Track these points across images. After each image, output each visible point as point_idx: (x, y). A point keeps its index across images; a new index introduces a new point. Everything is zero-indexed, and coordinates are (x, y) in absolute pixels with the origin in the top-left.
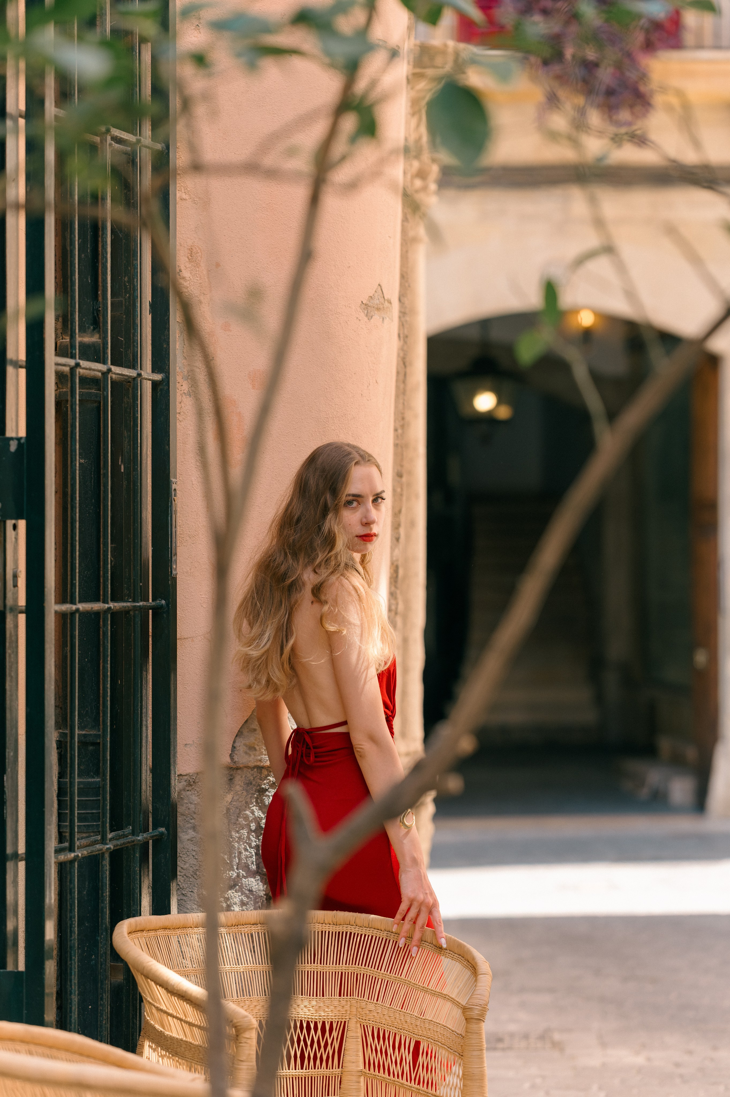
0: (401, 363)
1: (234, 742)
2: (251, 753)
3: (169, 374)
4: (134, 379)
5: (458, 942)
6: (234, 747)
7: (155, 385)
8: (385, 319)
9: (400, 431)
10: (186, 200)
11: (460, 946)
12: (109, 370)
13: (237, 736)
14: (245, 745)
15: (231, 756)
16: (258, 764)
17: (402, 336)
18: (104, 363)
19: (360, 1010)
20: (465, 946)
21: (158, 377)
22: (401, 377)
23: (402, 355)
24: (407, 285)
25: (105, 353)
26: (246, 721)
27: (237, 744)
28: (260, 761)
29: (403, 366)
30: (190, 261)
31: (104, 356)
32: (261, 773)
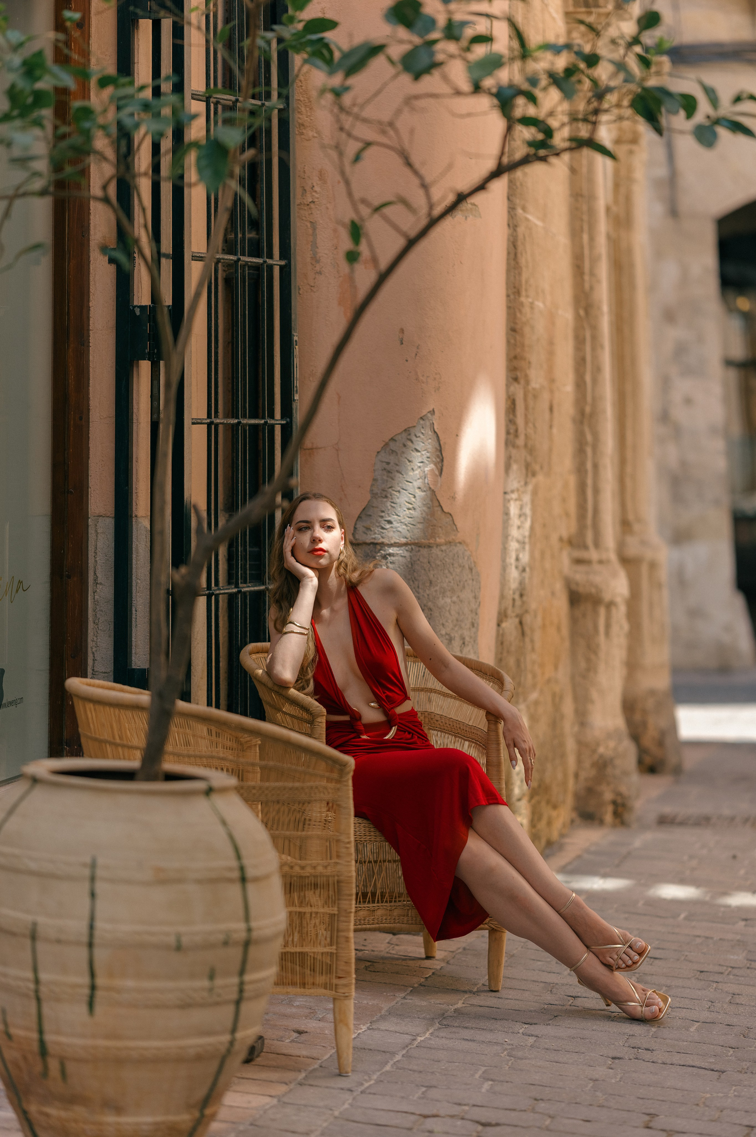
0: (511, 246)
1: (356, 524)
2: (368, 533)
3: (290, 260)
4: (262, 264)
5: (497, 670)
6: (355, 528)
7: (282, 268)
8: (468, 218)
9: (512, 297)
10: (316, 137)
11: (498, 673)
12: (239, 259)
13: (357, 520)
14: (364, 527)
15: (353, 534)
16: (373, 541)
17: (511, 225)
18: (236, 254)
19: (431, 720)
20: (500, 672)
21: (283, 263)
22: (512, 256)
23: (512, 239)
24: (514, 187)
25: (236, 248)
26: (364, 509)
27: (357, 526)
28: (375, 539)
29: (513, 248)
30: (320, 179)
31: (235, 250)
32: (375, 548)
